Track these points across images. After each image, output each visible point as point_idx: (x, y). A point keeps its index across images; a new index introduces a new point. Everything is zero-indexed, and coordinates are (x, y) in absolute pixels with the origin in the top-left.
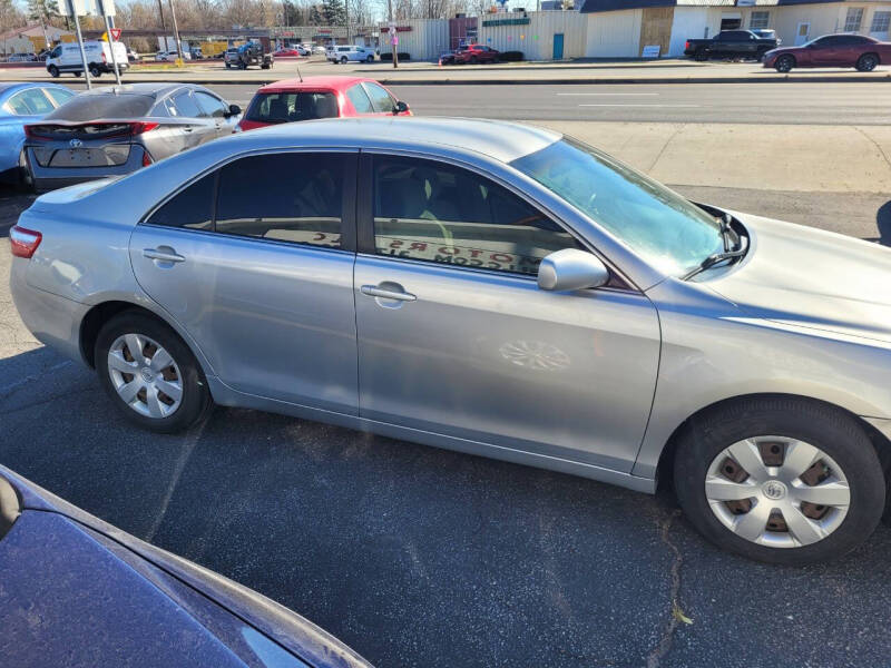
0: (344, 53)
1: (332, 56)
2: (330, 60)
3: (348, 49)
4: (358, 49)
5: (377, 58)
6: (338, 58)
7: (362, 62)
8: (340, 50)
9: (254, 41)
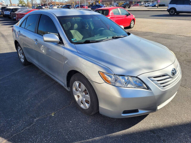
0: (149, 5)
1: (145, 5)
2: (145, 6)
3: (150, 4)
4: (152, 4)
5: (157, 5)
6: (147, 6)
7: (153, 7)
8: (148, 4)
9: (128, 2)
